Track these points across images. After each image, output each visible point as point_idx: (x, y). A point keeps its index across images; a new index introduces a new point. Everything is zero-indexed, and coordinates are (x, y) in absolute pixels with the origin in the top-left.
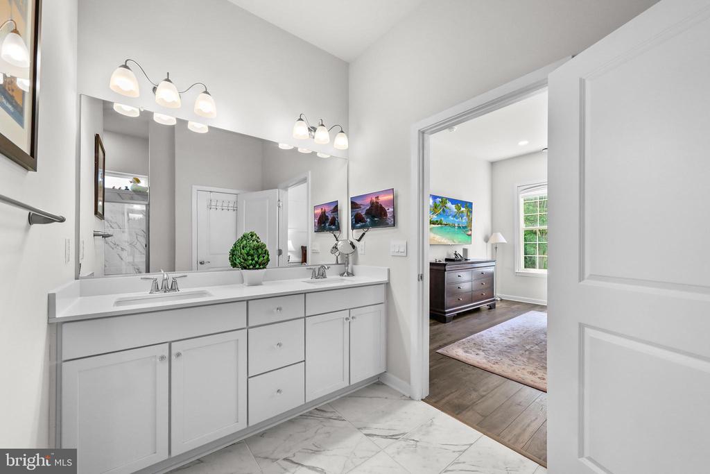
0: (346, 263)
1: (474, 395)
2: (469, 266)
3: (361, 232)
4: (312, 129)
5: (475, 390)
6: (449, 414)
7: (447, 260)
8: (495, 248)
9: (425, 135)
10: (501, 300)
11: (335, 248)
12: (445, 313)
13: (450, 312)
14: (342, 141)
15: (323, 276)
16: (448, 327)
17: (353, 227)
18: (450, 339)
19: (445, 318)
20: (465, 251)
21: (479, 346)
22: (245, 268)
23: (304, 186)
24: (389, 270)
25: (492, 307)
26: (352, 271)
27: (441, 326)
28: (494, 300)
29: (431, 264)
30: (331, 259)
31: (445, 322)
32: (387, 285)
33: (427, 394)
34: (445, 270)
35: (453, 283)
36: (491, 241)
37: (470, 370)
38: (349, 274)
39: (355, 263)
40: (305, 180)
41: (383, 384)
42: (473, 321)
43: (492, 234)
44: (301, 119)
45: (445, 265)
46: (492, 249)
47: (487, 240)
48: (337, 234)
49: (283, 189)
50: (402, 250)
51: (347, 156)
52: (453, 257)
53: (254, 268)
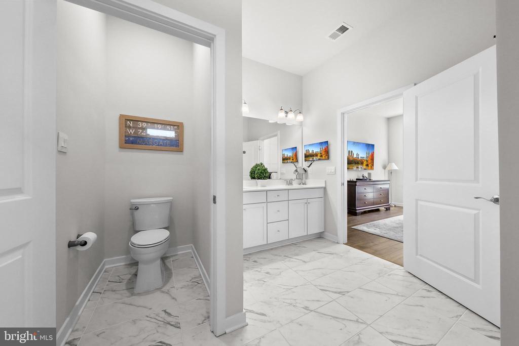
0: (302, 179)
1: (371, 244)
2: (372, 183)
3: (310, 163)
4: (287, 113)
5: (372, 243)
6: (359, 249)
7: (357, 179)
8: (391, 172)
9: (345, 115)
10: (395, 206)
11: (296, 171)
12: (356, 210)
13: (359, 209)
14: (300, 118)
15: (291, 184)
16: (358, 218)
17: (305, 161)
18: (359, 223)
19: (356, 212)
20: (369, 174)
21: (376, 226)
22: (260, 179)
23: (275, 138)
24: (326, 181)
25: (388, 209)
26: (305, 182)
27: (354, 217)
28: (389, 205)
29: (348, 181)
30: (294, 177)
31: (356, 215)
32: (325, 188)
33: (346, 242)
34: (356, 185)
35: (361, 193)
36: (388, 168)
37: (370, 235)
38: (303, 184)
39: (307, 178)
40: (276, 135)
41: (323, 238)
42: (374, 215)
43: (388, 164)
44: (282, 109)
45: (356, 182)
46: (389, 174)
47: (385, 167)
48: (296, 164)
49: (261, 140)
50: (332, 171)
51: (301, 124)
52: (362, 178)
53: (264, 179)
